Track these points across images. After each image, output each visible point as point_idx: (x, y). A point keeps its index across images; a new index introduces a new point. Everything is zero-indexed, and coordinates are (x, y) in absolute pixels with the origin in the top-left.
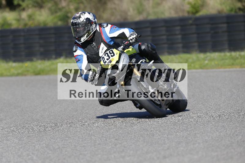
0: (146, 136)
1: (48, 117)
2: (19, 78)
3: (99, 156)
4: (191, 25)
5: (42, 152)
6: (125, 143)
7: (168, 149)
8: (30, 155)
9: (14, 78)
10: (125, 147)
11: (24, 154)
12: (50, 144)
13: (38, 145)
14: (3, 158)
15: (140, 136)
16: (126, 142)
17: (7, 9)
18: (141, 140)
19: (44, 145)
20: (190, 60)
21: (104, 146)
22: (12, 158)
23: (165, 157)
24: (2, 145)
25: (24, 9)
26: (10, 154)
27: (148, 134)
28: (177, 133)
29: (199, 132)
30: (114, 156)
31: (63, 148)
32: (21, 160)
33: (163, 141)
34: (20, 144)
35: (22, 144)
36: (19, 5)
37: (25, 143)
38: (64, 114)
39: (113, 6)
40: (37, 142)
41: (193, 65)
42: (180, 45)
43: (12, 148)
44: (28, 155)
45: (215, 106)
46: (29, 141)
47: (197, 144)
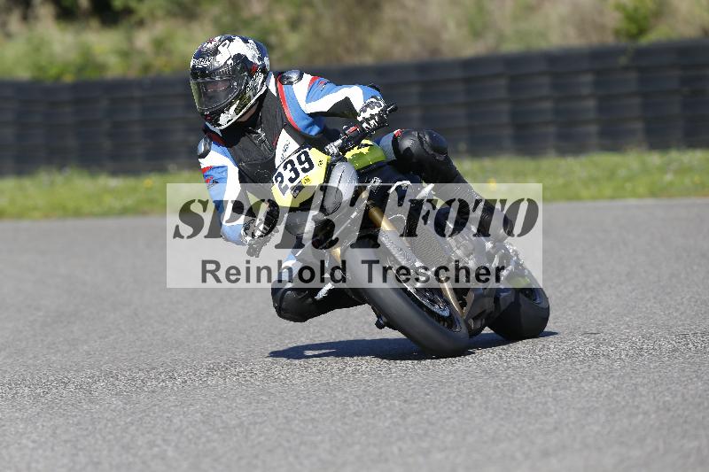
0: (491, 391)
1: (209, 336)
2: (129, 222)
3: (357, 447)
4: (626, 68)
5: (191, 436)
6: (432, 411)
7: (556, 429)
8: (158, 446)
9: (111, 223)
10: (431, 424)
11: (139, 443)
12: (215, 413)
13: (179, 415)
14: (81, 453)
15: (474, 390)
16: (435, 408)
17: (94, 23)
18: (476, 404)
19: (199, 414)
20: (622, 172)
21: (371, 421)
22: (105, 452)
23: (546, 454)
24: (76, 416)
25: (141, 23)
26: (100, 442)
27: (497, 386)
28: (583, 384)
29: (646, 381)
30: (400, 450)
31: (250, 424)
32: (131, 459)
33: (540, 406)
34: (128, 412)
35: (133, 413)
36: (128, 11)
37: (145, 411)
38: (256, 326)
39: (399, 14)
40: (177, 406)
41: (628, 186)
42: (593, 128)
43: (106, 426)
44: (152, 445)
45: (692, 304)
46: (155, 405)
47: (640, 417)
